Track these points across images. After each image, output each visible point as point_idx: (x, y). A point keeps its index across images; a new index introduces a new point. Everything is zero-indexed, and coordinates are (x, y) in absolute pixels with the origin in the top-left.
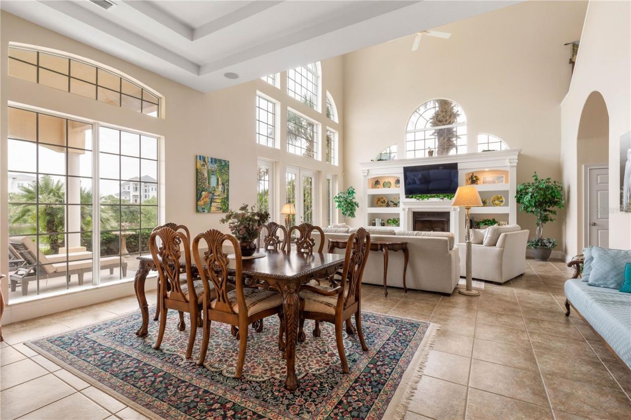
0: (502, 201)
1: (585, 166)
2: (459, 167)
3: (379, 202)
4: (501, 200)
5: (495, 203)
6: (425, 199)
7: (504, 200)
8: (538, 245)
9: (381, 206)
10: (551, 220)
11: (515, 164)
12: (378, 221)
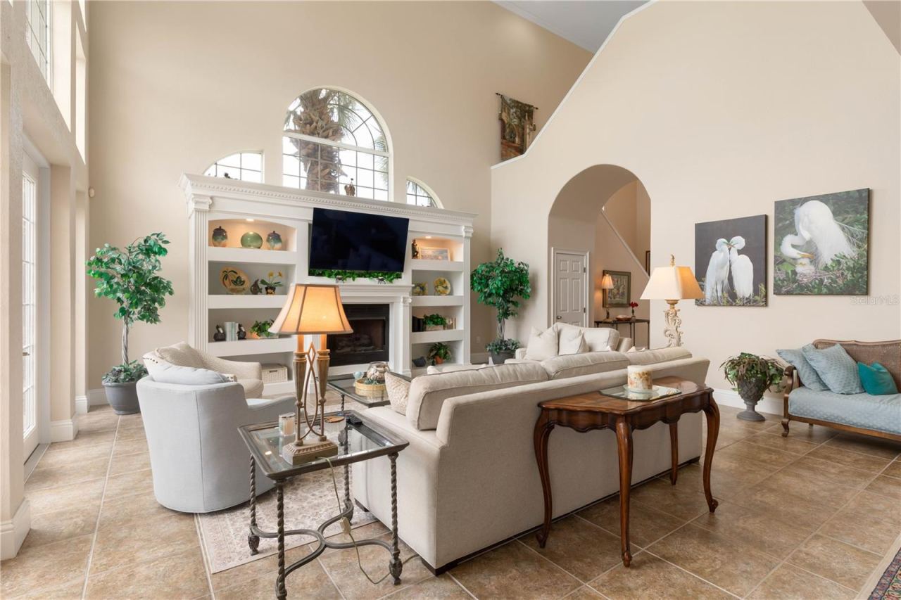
0: (446, 288)
1: (554, 249)
2: (411, 227)
3: (227, 282)
4: (445, 285)
5: (438, 289)
6: (348, 279)
7: (449, 286)
8: (500, 349)
9: (233, 292)
10: (512, 314)
11: (470, 235)
12: (231, 329)
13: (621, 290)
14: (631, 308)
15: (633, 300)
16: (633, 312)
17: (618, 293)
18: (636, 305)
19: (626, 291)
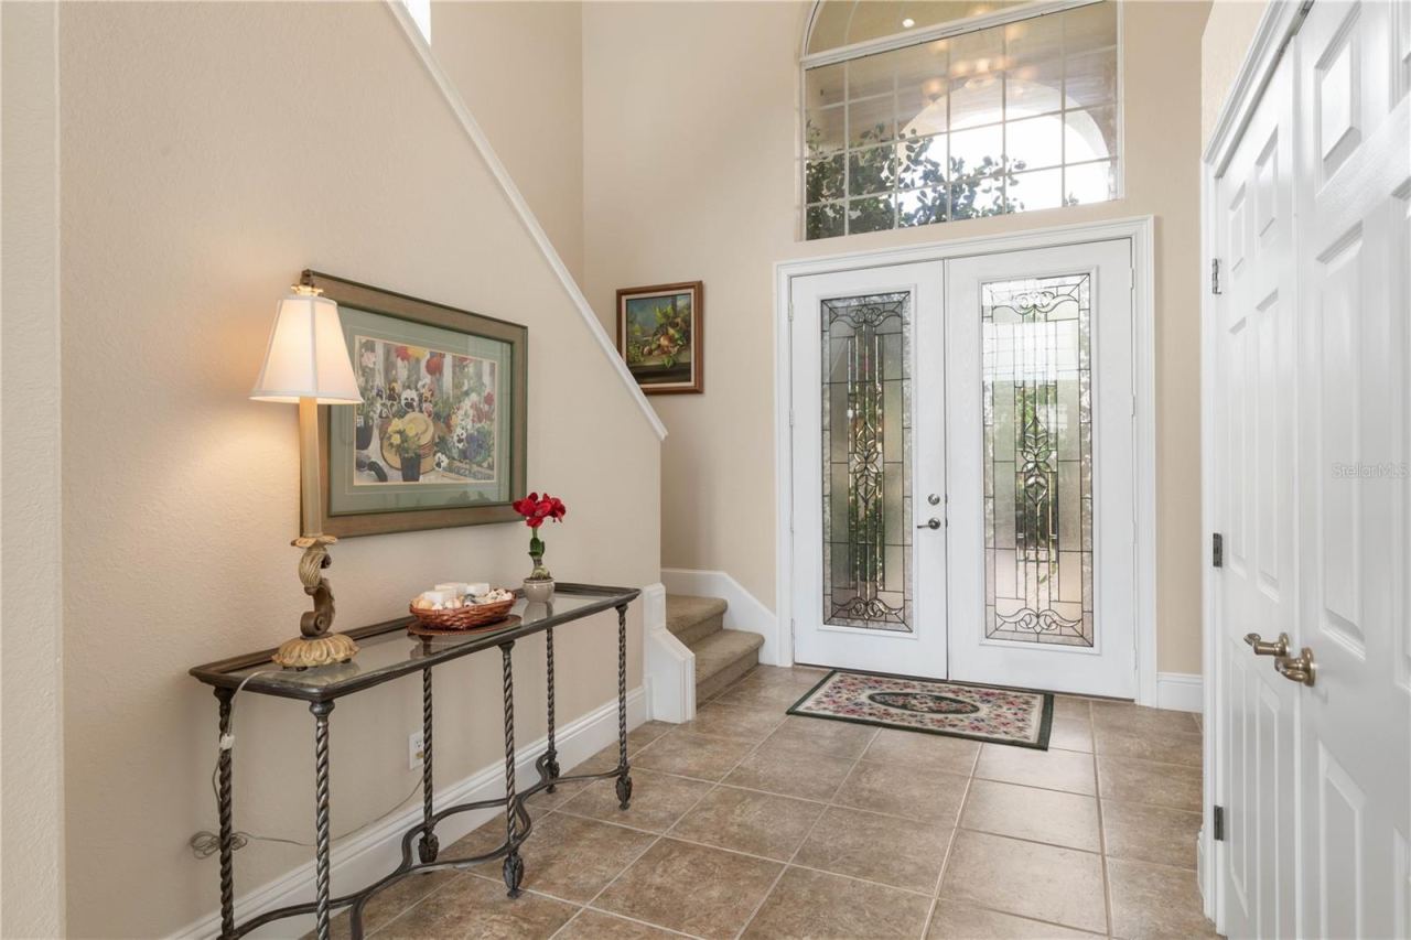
13: (463, 423)
14: (523, 531)
15: (539, 484)
16: (537, 548)
17: (441, 444)
18: (557, 510)
19: (496, 428)
